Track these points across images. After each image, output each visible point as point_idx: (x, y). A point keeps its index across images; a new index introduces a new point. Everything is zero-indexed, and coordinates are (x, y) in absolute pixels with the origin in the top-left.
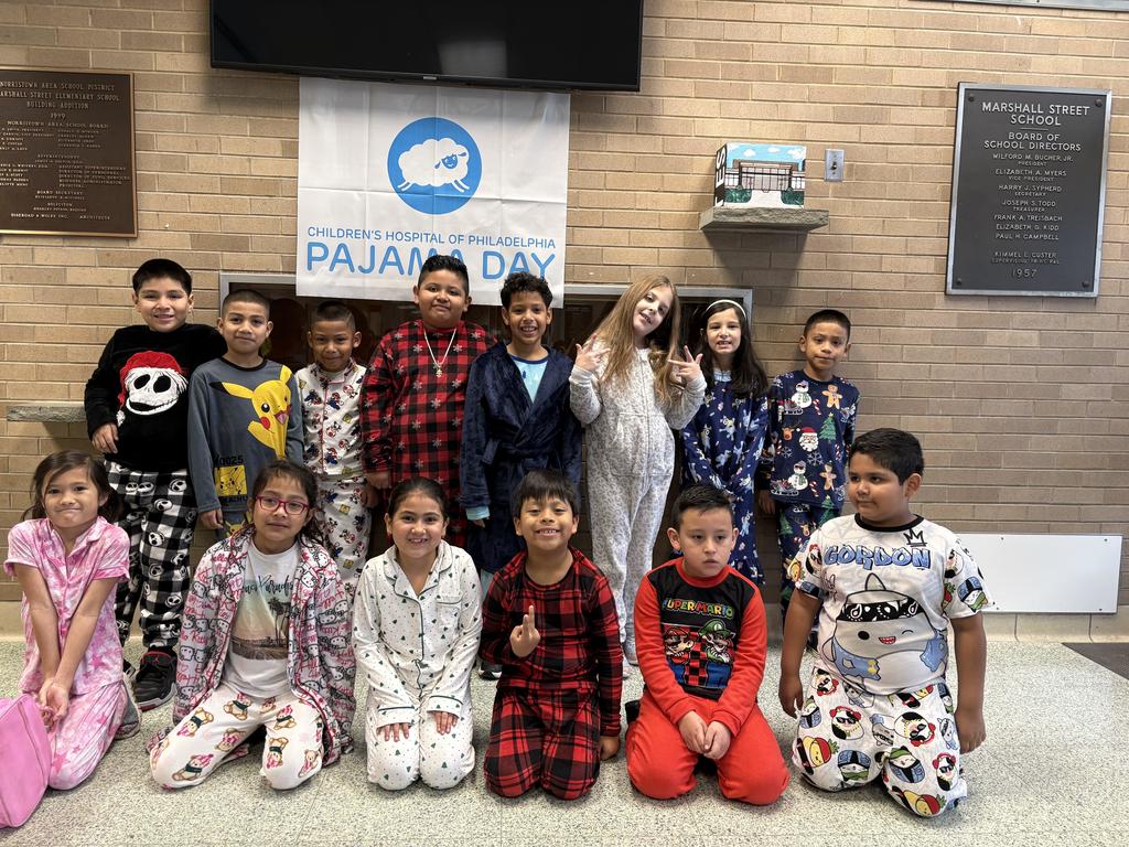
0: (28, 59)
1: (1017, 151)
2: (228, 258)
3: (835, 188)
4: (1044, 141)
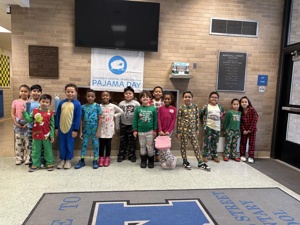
0: (37, 43)
1: (229, 64)
3: (195, 70)
4: (235, 62)
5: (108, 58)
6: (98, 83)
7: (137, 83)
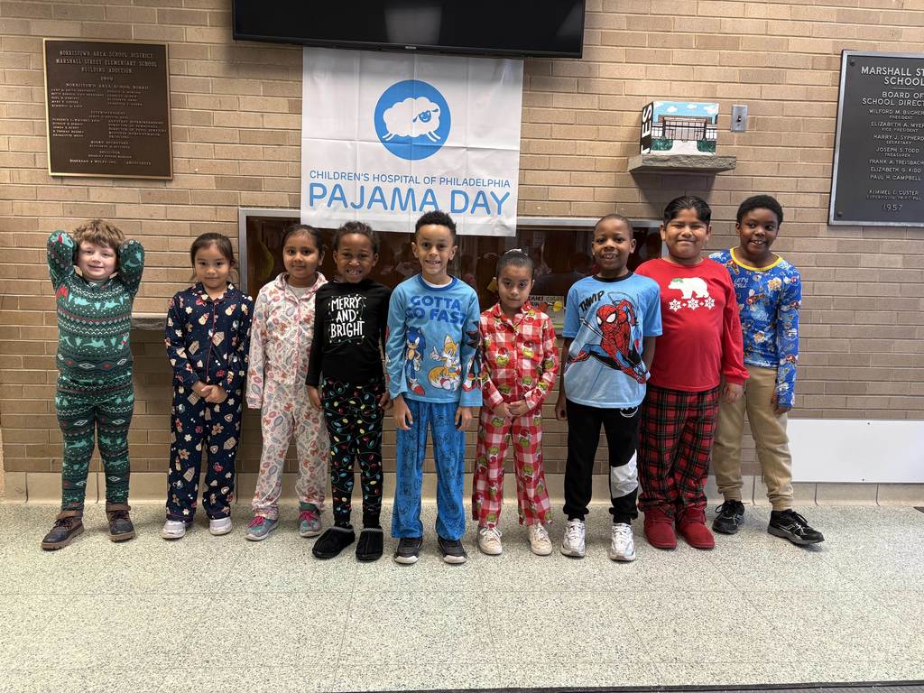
0: (82, 31)
1: (889, 107)
2: (245, 196)
3: (739, 137)
4: (911, 98)
5: (375, 90)
6: (333, 198)
7: (492, 193)
